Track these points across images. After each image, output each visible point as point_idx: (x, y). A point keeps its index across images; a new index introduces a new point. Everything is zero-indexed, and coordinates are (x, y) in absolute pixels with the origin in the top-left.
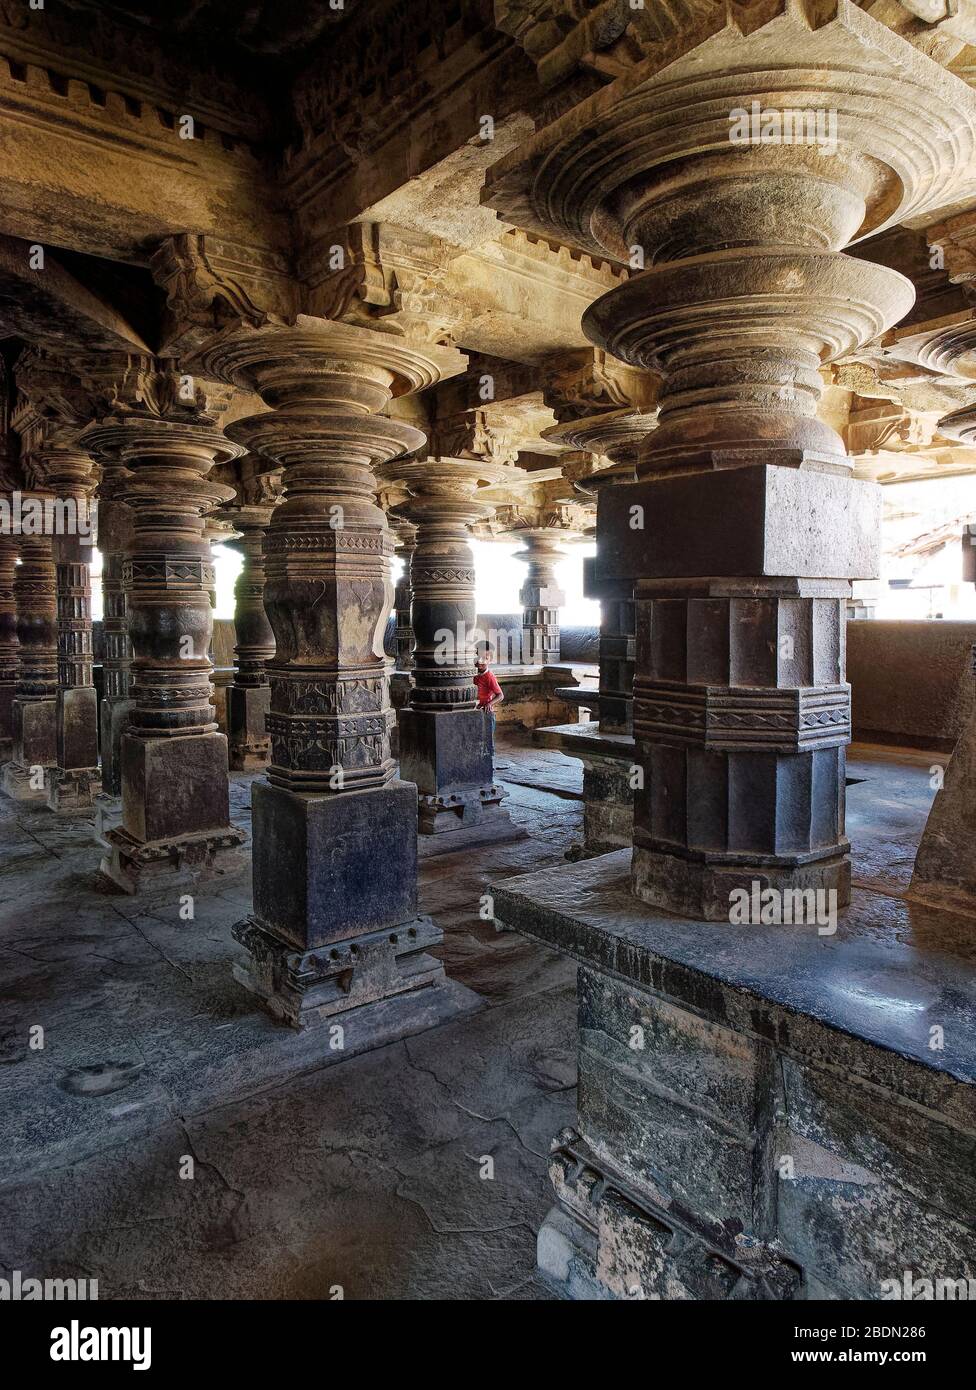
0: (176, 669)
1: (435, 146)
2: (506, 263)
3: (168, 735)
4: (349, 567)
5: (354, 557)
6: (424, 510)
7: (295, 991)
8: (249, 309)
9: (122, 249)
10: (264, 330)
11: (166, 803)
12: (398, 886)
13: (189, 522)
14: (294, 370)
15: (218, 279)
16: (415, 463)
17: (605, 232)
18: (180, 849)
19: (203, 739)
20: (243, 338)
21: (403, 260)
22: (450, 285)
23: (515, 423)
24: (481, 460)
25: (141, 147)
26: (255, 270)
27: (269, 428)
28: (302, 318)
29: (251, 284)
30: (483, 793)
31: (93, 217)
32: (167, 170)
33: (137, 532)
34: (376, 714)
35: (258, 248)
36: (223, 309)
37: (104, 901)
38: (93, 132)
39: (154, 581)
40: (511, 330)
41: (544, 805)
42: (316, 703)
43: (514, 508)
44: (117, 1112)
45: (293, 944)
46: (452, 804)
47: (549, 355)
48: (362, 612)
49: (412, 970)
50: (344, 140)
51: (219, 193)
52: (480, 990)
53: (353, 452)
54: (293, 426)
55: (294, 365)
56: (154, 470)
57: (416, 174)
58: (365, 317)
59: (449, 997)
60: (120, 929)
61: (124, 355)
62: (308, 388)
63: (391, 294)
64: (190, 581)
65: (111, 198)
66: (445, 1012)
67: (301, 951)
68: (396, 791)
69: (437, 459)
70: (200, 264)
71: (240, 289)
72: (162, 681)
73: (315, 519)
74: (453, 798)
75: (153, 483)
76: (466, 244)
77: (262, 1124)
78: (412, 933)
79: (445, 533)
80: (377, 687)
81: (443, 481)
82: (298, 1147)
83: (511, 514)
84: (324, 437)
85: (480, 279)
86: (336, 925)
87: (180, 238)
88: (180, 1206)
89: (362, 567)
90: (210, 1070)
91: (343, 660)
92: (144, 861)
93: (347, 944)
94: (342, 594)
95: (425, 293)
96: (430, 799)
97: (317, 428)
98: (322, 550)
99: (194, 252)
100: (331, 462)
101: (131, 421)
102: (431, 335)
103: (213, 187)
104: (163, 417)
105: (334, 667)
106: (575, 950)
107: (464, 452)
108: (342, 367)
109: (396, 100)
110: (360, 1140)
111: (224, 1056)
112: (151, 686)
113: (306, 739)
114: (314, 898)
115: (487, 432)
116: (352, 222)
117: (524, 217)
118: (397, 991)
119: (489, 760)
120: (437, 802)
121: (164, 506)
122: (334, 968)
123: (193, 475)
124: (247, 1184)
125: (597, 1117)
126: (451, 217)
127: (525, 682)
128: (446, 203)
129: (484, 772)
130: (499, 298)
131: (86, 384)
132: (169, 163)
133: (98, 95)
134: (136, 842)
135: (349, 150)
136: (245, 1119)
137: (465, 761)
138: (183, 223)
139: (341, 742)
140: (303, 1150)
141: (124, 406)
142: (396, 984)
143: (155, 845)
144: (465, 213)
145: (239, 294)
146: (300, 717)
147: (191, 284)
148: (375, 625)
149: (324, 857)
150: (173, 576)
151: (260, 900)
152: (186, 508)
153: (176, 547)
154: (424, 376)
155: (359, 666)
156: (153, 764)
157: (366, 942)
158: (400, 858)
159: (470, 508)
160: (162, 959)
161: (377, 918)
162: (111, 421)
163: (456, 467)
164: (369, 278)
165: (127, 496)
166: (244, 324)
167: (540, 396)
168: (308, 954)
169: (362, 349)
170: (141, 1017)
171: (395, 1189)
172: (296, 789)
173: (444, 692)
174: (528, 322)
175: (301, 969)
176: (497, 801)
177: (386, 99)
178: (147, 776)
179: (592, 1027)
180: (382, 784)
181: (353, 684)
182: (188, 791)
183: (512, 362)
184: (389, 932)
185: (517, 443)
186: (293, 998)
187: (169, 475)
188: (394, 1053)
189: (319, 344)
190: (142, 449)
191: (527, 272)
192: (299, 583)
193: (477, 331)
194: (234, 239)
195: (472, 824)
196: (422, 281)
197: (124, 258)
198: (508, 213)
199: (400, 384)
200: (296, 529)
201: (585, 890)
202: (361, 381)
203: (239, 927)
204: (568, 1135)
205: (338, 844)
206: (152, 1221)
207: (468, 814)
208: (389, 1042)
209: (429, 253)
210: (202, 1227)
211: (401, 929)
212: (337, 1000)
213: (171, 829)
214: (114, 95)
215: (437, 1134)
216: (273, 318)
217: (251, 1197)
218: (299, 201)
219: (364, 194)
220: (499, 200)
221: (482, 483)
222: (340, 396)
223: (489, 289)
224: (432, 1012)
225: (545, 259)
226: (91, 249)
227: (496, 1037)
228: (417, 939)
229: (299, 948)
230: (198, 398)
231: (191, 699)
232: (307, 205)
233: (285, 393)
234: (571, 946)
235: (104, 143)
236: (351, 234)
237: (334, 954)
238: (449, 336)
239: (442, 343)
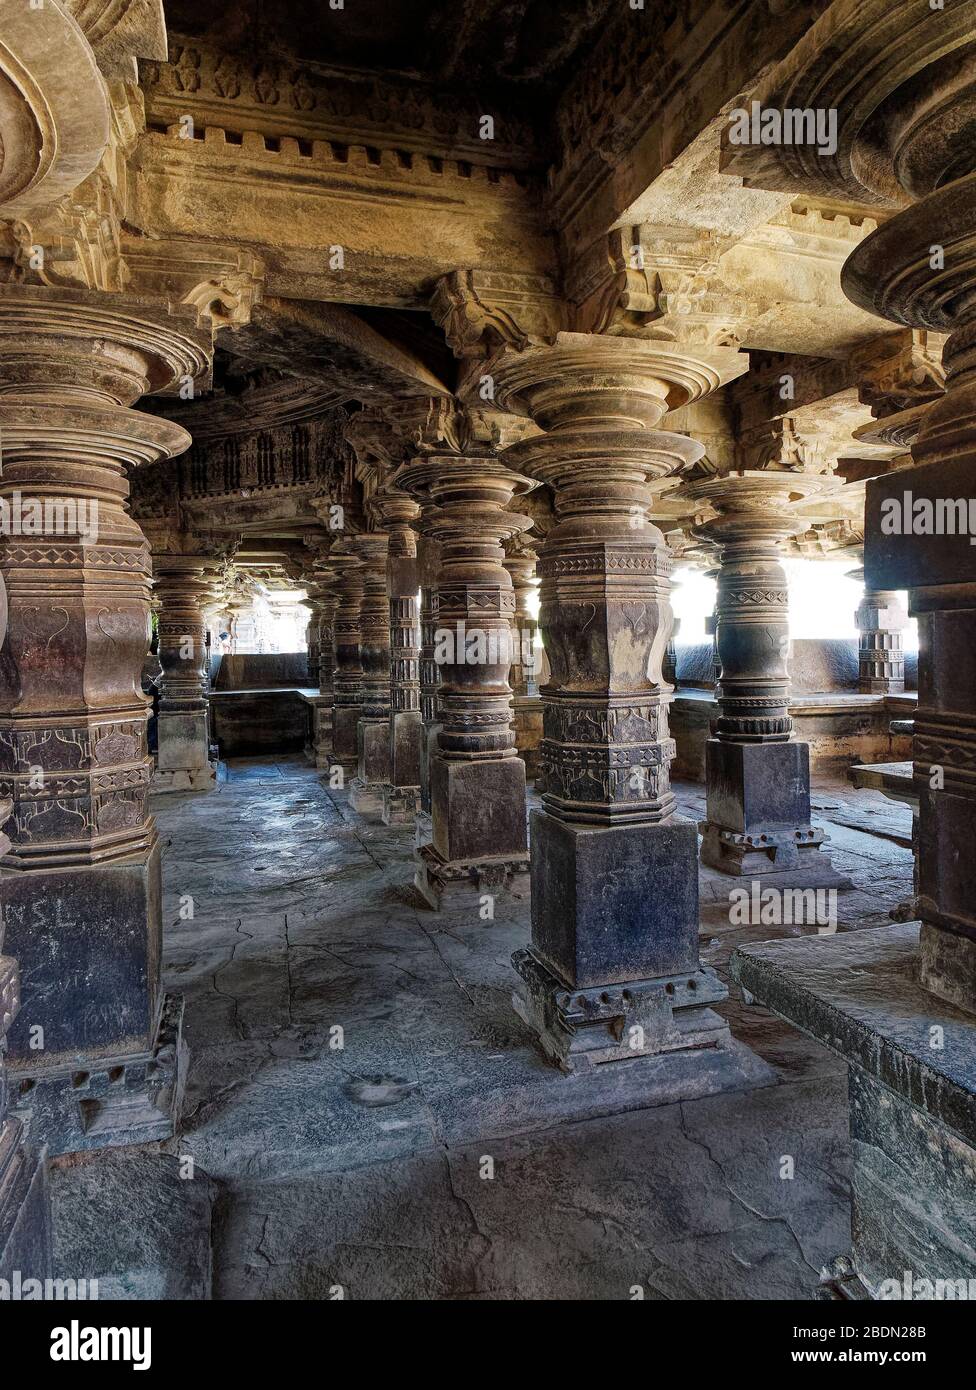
0: (476, 695)
1: (687, 128)
2: (797, 248)
3: (469, 759)
4: (620, 588)
5: (625, 578)
6: (727, 528)
7: (567, 1032)
8: (517, 335)
9: (405, 296)
10: (528, 353)
11: (467, 824)
12: (676, 932)
13: (489, 552)
14: (562, 391)
15: (487, 310)
16: (716, 480)
17: (876, 175)
18: (479, 871)
19: (502, 764)
20: (509, 364)
21: (667, 260)
22: (731, 282)
23: (830, 427)
24: (792, 471)
25: (412, 196)
26: (522, 296)
27: (537, 451)
28: (565, 337)
29: (519, 310)
30: (799, 835)
31: (375, 270)
32: (437, 214)
33: (444, 564)
34: (651, 744)
35: (525, 273)
36: (493, 338)
37: (410, 915)
38: (369, 190)
39: (457, 610)
40: (807, 321)
41: (877, 853)
42: (587, 731)
43: (846, 522)
44: (386, 1126)
45: (565, 982)
46: (762, 845)
47: (854, 345)
48: (634, 636)
49: (693, 1026)
50: (599, 145)
51: (487, 227)
52: (774, 1060)
53: (623, 469)
54: (559, 447)
55: (562, 385)
56: (457, 504)
57: (669, 163)
58: (630, 327)
59: (734, 1062)
60: (420, 943)
61: (426, 398)
62: (576, 407)
63: (656, 297)
64: (490, 609)
65: (386, 249)
66: (728, 1079)
67: (572, 989)
68: (674, 827)
69: (740, 474)
70: (468, 297)
71: (508, 316)
72: (465, 706)
73: (584, 540)
74: (764, 838)
75: (455, 517)
76: (737, 231)
77: (521, 1168)
78: (692, 985)
79: (755, 552)
80: (652, 715)
81: (749, 497)
82: (553, 1202)
83: (843, 530)
84: (592, 455)
85: (766, 270)
86: (606, 967)
87: (451, 276)
88: (430, 1238)
89: (634, 589)
90: (475, 1100)
91: (614, 687)
92: (446, 878)
93: (620, 989)
94: (613, 619)
95: (694, 291)
96: (738, 837)
97: (584, 447)
98: (591, 572)
99: (463, 287)
100: (605, 481)
101: (434, 460)
102: (710, 338)
103: (481, 222)
104: (464, 453)
105: (605, 694)
106: (831, 1043)
107: (771, 464)
108: (611, 382)
109: (647, 89)
110: (618, 1209)
111: (490, 1088)
112: (455, 711)
113: (577, 770)
114: (584, 935)
115: (796, 440)
116: (611, 229)
117: (774, 177)
118: (675, 1046)
119: (806, 798)
120: (745, 841)
121: (466, 539)
122: (603, 1012)
123: (493, 507)
124: (496, 1231)
125: (874, 1256)
126: (716, 203)
127: (861, 713)
128: (708, 189)
129: (801, 811)
130: (789, 289)
131: (397, 430)
132: (438, 206)
133: (374, 155)
134: (440, 860)
135: (605, 155)
136: (504, 1159)
137: (776, 799)
138: (452, 261)
139: (613, 772)
140: (557, 1207)
141: (428, 447)
142: (673, 1038)
143: (457, 865)
144: (732, 196)
145: (507, 321)
146: (571, 745)
147: (462, 318)
148: (649, 649)
149: (594, 894)
150: (474, 605)
151: (538, 932)
152: (486, 539)
153: (476, 578)
154: (700, 382)
155: (631, 692)
156: (456, 786)
157: (641, 989)
158: (678, 901)
159: (779, 524)
160: (451, 979)
161: (652, 963)
162: (417, 462)
163: (762, 480)
164: (630, 284)
165: (435, 531)
166: (508, 350)
167: (854, 393)
168: (578, 994)
169: (628, 360)
170: (422, 1034)
171: (648, 1276)
172: (568, 820)
173: (753, 723)
174: (824, 310)
175: (569, 1009)
176: (817, 845)
177: (636, 91)
178: (450, 800)
179: (867, 1140)
180: (658, 820)
181: (625, 712)
182: (487, 813)
183: (821, 359)
184: (667, 981)
185: (836, 449)
186: (562, 1038)
187: (471, 508)
188: (666, 1116)
189: (580, 360)
190: (446, 486)
191: (823, 254)
192: (569, 607)
193: (769, 328)
194: (501, 269)
195: (786, 869)
196: (690, 280)
197: (407, 305)
198: (754, 177)
199: (677, 395)
200: (566, 551)
201: (855, 968)
202: (630, 394)
203: (519, 955)
204: (842, 1267)
205: (610, 880)
206: (401, 1247)
207: (781, 857)
208: (663, 1104)
209: (696, 248)
210: (446, 1268)
211: (679, 979)
212: (606, 1047)
213: (471, 850)
214: (391, 153)
215: (705, 1220)
216: (534, 340)
217: (498, 1244)
218: (563, 220)
219: (621, 198)
220: (740, 163)
221: (795, 496)
222: (610, 412)
223: (777, 279)
224: (711, 1077)
225: (844, 236)
226: (379, 302)
227: (786, 1119)
228: (698, 992)
229: (569, 985)
230: (493, 432)
231: (492, 724)
232: (571, 223)
233: (555, 414)
234: (827, 1037)
235: (380, 198)
236: (610, 243)
237: (605, 998)
238: (732, 336)
239: (725, 344)
